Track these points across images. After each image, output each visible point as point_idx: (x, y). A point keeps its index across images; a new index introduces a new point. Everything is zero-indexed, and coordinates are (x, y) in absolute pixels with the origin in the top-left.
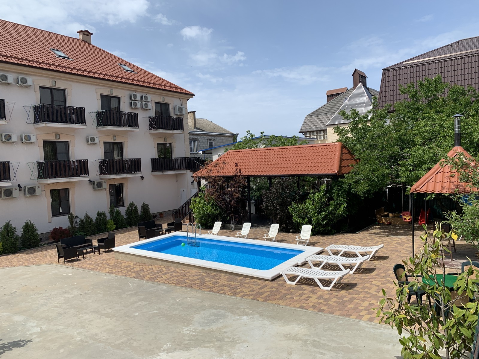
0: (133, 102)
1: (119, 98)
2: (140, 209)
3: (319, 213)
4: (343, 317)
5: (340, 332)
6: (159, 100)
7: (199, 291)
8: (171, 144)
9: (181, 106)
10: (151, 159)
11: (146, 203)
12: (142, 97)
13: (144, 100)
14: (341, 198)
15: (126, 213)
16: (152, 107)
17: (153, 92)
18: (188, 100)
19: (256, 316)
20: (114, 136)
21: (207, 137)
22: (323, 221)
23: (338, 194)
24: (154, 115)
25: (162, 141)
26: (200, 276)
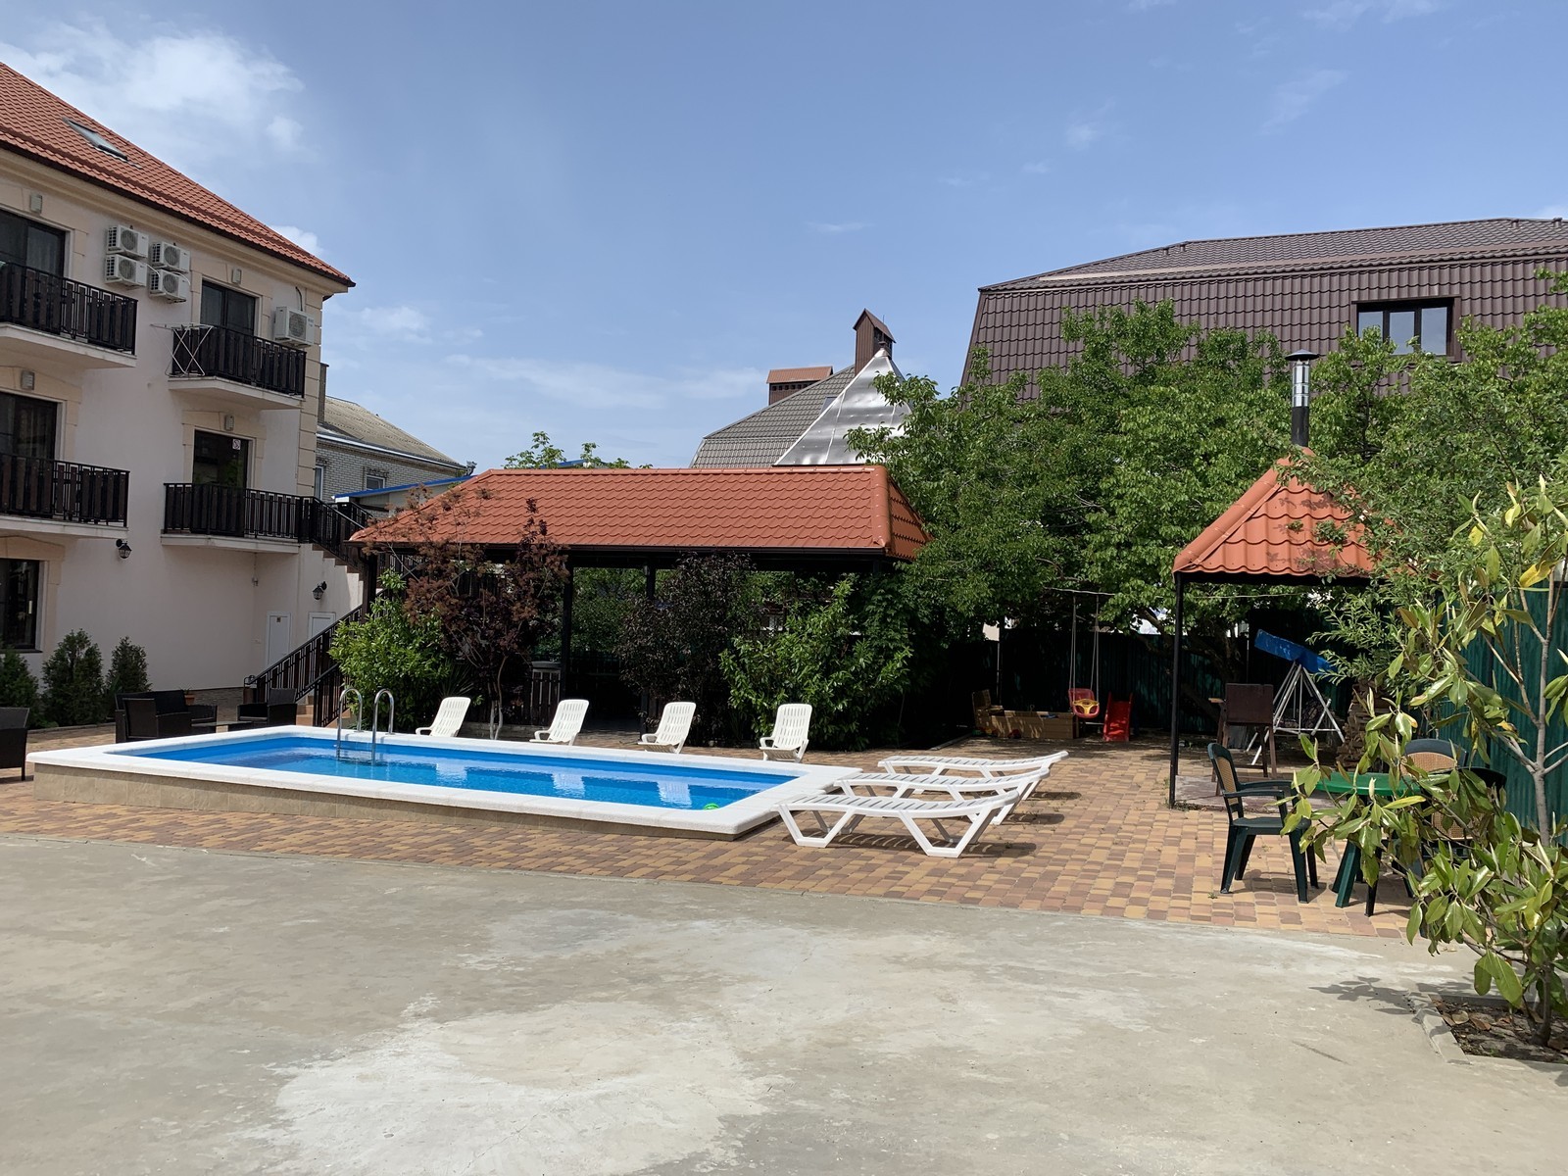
0: (118, 259)
1: (61, 235)
2: (107, 665)
3: (827, 672)
4: (1057, 913)
5: (1080, 946)
6: (222, 275)
7: (465, 869)
8: (245, 443)
9: (300, 312)
10: (166, 485)
11: (133, 643)
12: (155, 251)
13: (162, 260)
14: (893, 633)
15: (48, 673)
16: (189, 290)
17: (200, 239)
18: (325, 299)
19: (740, 920)
20: (28, 373)
21: (361, 461)
22: (835, 700)
23: (886, 616)
24: (197, 324)
25: (215, 427)
26: (446, 835)
